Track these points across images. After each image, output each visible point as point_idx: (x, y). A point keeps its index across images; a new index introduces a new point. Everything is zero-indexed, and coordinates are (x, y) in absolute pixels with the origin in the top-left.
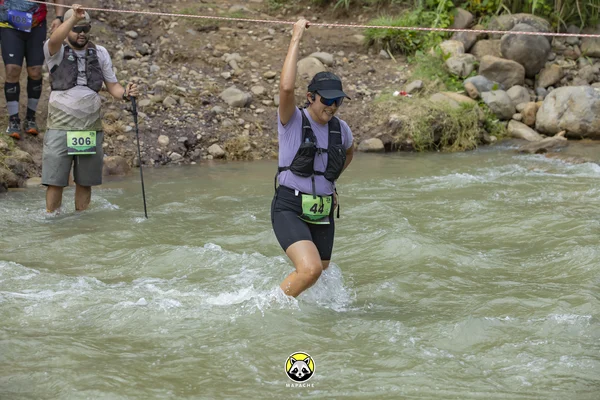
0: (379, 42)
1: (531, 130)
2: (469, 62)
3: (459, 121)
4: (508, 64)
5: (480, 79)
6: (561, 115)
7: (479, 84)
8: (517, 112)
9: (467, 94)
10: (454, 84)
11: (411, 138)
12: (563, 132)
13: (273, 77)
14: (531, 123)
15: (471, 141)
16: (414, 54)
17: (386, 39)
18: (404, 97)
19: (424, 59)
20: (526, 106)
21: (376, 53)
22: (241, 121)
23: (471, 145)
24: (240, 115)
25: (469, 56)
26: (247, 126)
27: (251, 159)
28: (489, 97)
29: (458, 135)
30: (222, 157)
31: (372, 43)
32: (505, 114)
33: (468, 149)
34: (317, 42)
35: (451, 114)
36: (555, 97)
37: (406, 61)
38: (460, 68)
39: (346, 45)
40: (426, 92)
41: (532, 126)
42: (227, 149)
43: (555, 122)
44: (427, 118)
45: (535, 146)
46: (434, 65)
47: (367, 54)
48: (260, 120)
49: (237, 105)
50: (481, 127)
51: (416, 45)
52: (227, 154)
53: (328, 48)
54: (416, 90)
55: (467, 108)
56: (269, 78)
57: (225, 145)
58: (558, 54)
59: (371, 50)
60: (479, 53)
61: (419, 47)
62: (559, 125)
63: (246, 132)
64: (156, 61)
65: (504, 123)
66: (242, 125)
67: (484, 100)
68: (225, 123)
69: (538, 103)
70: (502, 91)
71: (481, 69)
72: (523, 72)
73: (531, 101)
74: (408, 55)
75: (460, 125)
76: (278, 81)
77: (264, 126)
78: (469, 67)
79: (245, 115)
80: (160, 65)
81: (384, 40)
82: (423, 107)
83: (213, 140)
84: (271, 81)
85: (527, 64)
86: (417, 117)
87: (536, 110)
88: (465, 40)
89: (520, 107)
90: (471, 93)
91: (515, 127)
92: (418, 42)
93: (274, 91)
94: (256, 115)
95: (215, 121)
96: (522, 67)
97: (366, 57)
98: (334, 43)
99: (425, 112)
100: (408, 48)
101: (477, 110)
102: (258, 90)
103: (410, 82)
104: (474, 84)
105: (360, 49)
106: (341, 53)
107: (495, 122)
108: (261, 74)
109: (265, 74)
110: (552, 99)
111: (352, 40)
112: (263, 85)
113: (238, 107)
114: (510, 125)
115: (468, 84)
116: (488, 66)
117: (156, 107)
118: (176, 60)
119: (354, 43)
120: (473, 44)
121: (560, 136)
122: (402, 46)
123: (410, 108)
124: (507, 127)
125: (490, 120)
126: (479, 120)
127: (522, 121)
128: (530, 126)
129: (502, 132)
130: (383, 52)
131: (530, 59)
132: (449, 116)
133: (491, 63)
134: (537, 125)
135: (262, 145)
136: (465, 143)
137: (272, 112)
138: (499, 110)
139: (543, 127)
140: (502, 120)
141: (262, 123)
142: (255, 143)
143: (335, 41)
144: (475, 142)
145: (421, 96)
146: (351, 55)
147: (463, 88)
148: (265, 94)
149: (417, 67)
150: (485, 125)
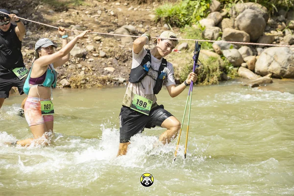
0: (164, 19)
1: (252, 73)
2: (216, 32)
3: (208, 67)
4: (240, 34)
5: (223, 42)
6: (270, 64)
7: (223, 45)
8: (245, 62)
9: (214, 51)
10: (208, 45)
11: (180, 77)
12: (270, 75)
13: (99, 40)
14: (252, 69)
15: (215, 78)
16: (184, 27)
17: (168, 18)
18: (176, 52)
19: (190, 30)
20: (249, 59)
21: (162, 26)
22: (79, 66)
23: (215, 82)
24: (79, 62)
25: (217, 28)
26: (83, 69)
27: (85, 88)
28: (227, 53)
29: (207, 75)
30: (69, 86)
31: (159, 20)
32: (237, 64)
33: (213, 84)
34: (127, 19)
35: (203, 63)
36: (266, 54)
37: (179, 31)
38: (211, 36)
39: (144, 21)
40: (190, 50)
41: (253, 70)
42: (71, 82)
43: (266, 68)
44: (189, 65)
45: (253, 82)
46: (196, 33)
47: (156, 26)
48: (91, 66)
49: (78, 56)
50: (221, 71)
51: (186, 21)
52: (72, 85)
53: (133, 23)
54: (183, 48)
55: (214, 59)
56: (97, 40)
57: (70, 80)
58: (271, 27)
59: (159, 24)
60: (223, 26)
61: (187, 23)
62: (268, 70)
63: (82, 72)
64: (30, 29)
65: (236, 69)
66: (81, 68)
67: (224, 55)
68: (70, 67)
69: (257, 57)
70: (236, 50)
71: (224, 36)
72: (249, 38)
73: (253, 55)
74: (181, 27)
75: (209, 70)
76: (102, 43)
77: (93, 69)
78: (216, 35)
79: (82, 62)
80: (32, 32)
81: (166, 18)
82: (187, 58)
83: (63, 77)
84: (97, 42)
85: (252, 33)
86: (183, 64)
87: (256, 60)
88: (215, 18)
89: (245, 59)
90: (216, 51)
91: (242, 71)
92: (186, 19)
93: (100, 48)
94: (88, 62)
95: (65, 65)
96: (248, 35)
97: (155, 28)
98: (137, 19)
99: (188, 62)
100: (180, 24)
101: (219, 61)
102: (90, 48)
103: (181, 44)
104: (219, 45)
105: (152, 24)
106: (141, 26)
107: (231, 67)
108: (92, 38)
109: (95, 38)
110: (265, 55)
111: (148, 18)
112: (93, 44)
113: (78, 57)
114: (240, 69)
115: (216, 45)
116: (228, 34)
117: (30, 57)
118: (42, 29)
119: (149, 20)
120: (220, 21)
121: (268, 77)
122: (178, 22)
123: (179, 59)
124: (237, 71)
125: (227, 67)
126: (220, 67)
127: (247, 67)
128: (251, 70)
129: (234, 74)
130: (166, 26)
131: (253, 30)
132: (202, 64)
133: (230, 33)
134: (256, 70)
135: (92, 79)
136: (211, 80)
137: (98, 61)
138: (233, 60)
139: (259, 71)
140: (235, 67)
141: (92, 67)
142: (88, 79)
143: (138, 18)
144: (217, 79)
145: (187, 52)
146: (147, 27)
147: (212, 47)
148: (95, 50)
149: (185, 34)
150: (224, 70)
